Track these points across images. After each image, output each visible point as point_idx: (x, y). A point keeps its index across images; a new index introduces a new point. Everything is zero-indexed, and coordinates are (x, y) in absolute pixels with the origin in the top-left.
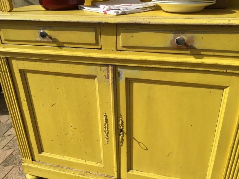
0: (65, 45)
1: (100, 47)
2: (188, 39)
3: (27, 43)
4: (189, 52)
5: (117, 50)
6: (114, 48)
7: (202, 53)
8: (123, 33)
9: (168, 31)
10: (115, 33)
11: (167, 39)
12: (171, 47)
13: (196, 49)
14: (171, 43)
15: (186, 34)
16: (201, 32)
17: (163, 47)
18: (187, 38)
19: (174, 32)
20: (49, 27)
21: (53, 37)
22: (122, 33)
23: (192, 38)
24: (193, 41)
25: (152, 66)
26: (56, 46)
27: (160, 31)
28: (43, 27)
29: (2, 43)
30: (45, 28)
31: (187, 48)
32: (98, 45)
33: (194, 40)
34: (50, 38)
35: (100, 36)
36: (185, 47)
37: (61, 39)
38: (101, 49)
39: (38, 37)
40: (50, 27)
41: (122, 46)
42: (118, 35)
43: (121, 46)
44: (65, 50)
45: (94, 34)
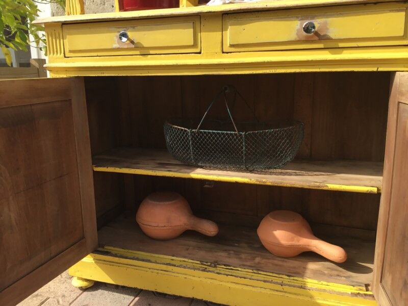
0: (151, 52)
1: (198, 51)
2: (319, 27)
3: (99, 54)
4: (321, 46)
5: (223, 52)
6: (219, 50)
7: (341, 45)
8: (231, 25)
9: (292, 17)
10: (221, 27)
11: (292, 28)
12: (298, 39)
13: (332, 39)
14: (297, 34)
15: (317, 20)
16: (338, 15)
17: (286, 40)
18: (319, 25)
19: (300, 19)
20: (132, 27)
21: (135, 42)
22: (230, 27)
23: (326, 23)
24: (327, 29)
25: (271, 71)
26: (139, 54)
27: (281, 18)
28: (124, 27)
29: (65, 57)
30: (125, 29)
31: (319, 40)
32: (197, 48)
33: (328, 27)
34: (132, 42)
35: (199, 34)
36: (316, 38)
37: (146, 44)
38: (200, 53)
39: (116, 42)
40: (134, 27)
41: (230, 45)
42: (225, 31)
43: (228, 45)
44: (151, 59)
45: (191, 31)
